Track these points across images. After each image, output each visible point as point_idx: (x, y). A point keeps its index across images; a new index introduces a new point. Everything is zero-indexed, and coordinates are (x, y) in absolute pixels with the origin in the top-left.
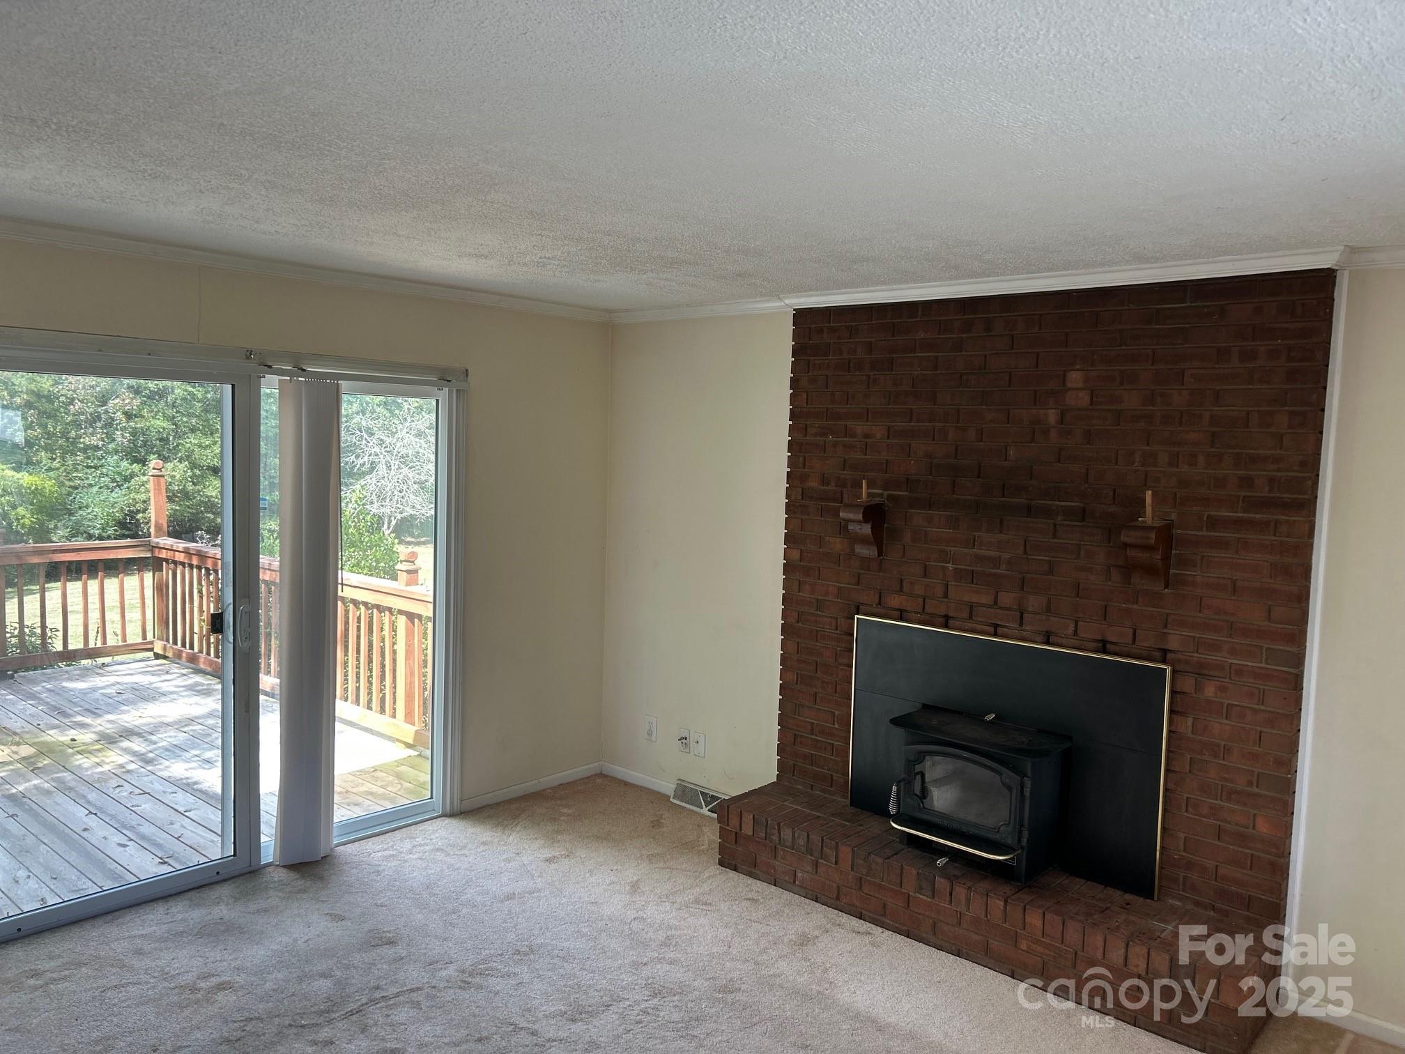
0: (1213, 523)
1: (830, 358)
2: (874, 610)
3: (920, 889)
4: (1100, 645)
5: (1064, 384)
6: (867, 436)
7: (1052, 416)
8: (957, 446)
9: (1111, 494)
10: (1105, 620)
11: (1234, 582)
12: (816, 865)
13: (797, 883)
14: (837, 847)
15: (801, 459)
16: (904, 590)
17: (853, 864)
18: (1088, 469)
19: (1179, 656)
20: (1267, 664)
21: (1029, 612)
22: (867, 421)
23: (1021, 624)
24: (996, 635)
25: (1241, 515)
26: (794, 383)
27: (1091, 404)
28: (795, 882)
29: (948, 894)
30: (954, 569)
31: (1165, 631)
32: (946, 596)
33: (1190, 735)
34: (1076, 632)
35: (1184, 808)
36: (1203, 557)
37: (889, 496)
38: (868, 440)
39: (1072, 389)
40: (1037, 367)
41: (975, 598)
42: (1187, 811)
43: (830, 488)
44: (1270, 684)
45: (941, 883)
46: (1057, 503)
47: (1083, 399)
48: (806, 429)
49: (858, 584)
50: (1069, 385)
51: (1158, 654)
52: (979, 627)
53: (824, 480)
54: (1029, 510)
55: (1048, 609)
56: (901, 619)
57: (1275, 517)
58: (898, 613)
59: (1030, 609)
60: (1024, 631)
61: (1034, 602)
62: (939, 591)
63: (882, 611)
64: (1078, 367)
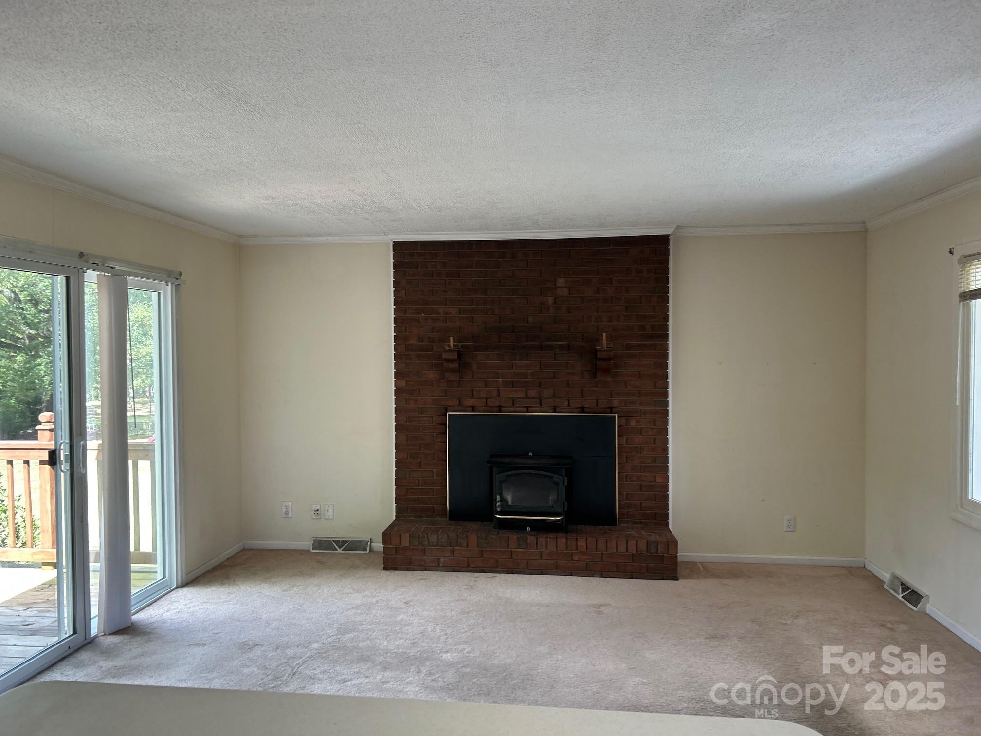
0: (628, 347)
1: (419, 270)
2: (457, 409)
3: (519, 546)
4: (581, 409)
5: (555, 285)
6: (446, 313)
7: (550, 300)
8: (500, 317)
9: (582, 337)
10: (583, 397)
11: (640, 373)
12: (453, 551)
13: (441, 565)
14: (467, 537)
15: (404, 328)
16: (475, 396)
17: (478, 543)
18: (569, 326)
19: (618, 409)
20: (655, 407)
21: (544, 398)
22: (446, 304)
23: (541, 405)
24: (528, 412)
25: (640, 342)
26: (396, 284)
27: (569, 293)
28: (439, 565)
29: (535, 544)
30: (503, 381)
31: (611, 399)
32: (499, 395)
33: (625, 445)
34: (569, 405)
35: (625, 480)
36: (625, 363)
37: (462, 345)
38: (446, 316)
39: (560, 287)
40: (541, 276)
41: (515, 395)
42: (626, 481)
43: (424, 343)
44: (657, 416)
45: (531, 539)
46: (555, 343)
47: (565, 292)
48: (406, 311)
49: (445, 396)
50: (558, 285)
51: (609, 410)
52: (518, 409)
53: (420, 339)
54: (541, 348)
55: (554, 396)
56: (473, 411)
57: (654, 342)
58: (471, 409)
59: (545, 397)
60: (543, 408)
61: (546, 393)
62: (495, 394)
63: (462, 408)
64: (562, 276)
